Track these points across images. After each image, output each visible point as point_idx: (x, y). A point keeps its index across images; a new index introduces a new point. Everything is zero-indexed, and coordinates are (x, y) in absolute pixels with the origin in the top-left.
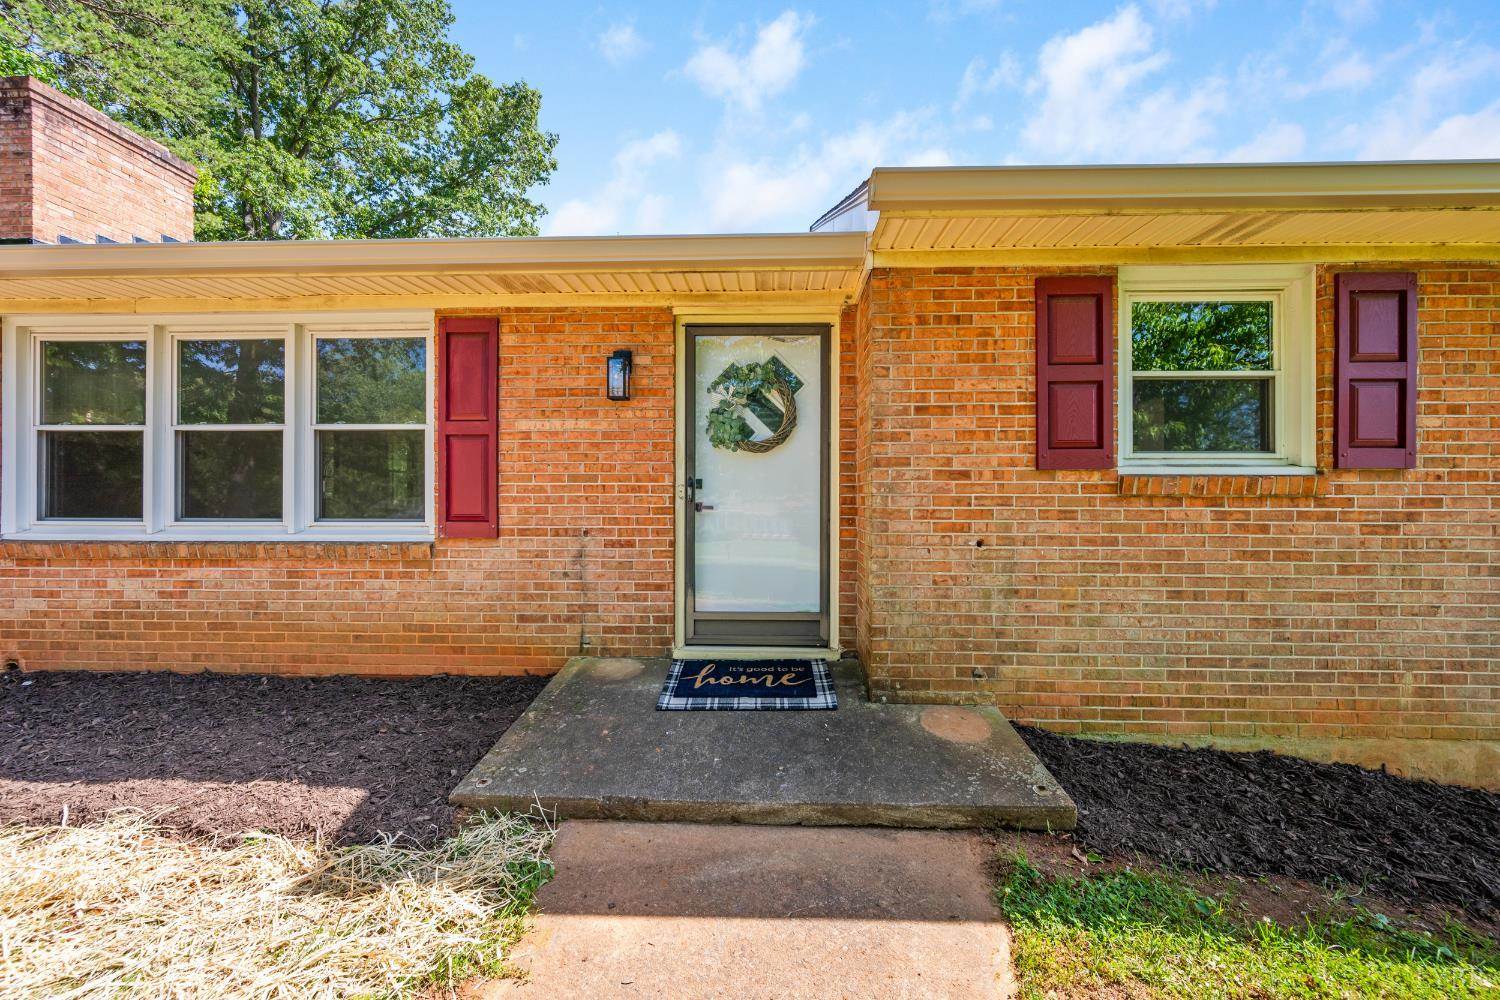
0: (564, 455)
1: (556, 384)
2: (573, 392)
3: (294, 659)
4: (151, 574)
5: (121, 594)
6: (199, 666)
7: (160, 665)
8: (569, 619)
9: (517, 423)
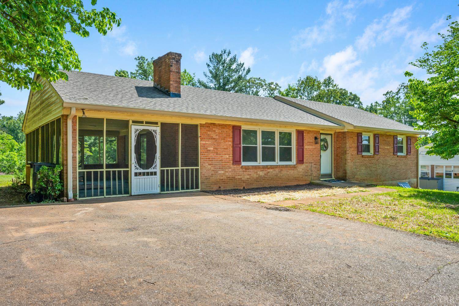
0: (310, 151)
1: (309, 141)
2: (311, 142)
3: (281, 184)
4: (263, 171)
5: (259, 174)
6: (269, 186)
7: (264, 186)
8: (310, 175)
9: (306, 147)
